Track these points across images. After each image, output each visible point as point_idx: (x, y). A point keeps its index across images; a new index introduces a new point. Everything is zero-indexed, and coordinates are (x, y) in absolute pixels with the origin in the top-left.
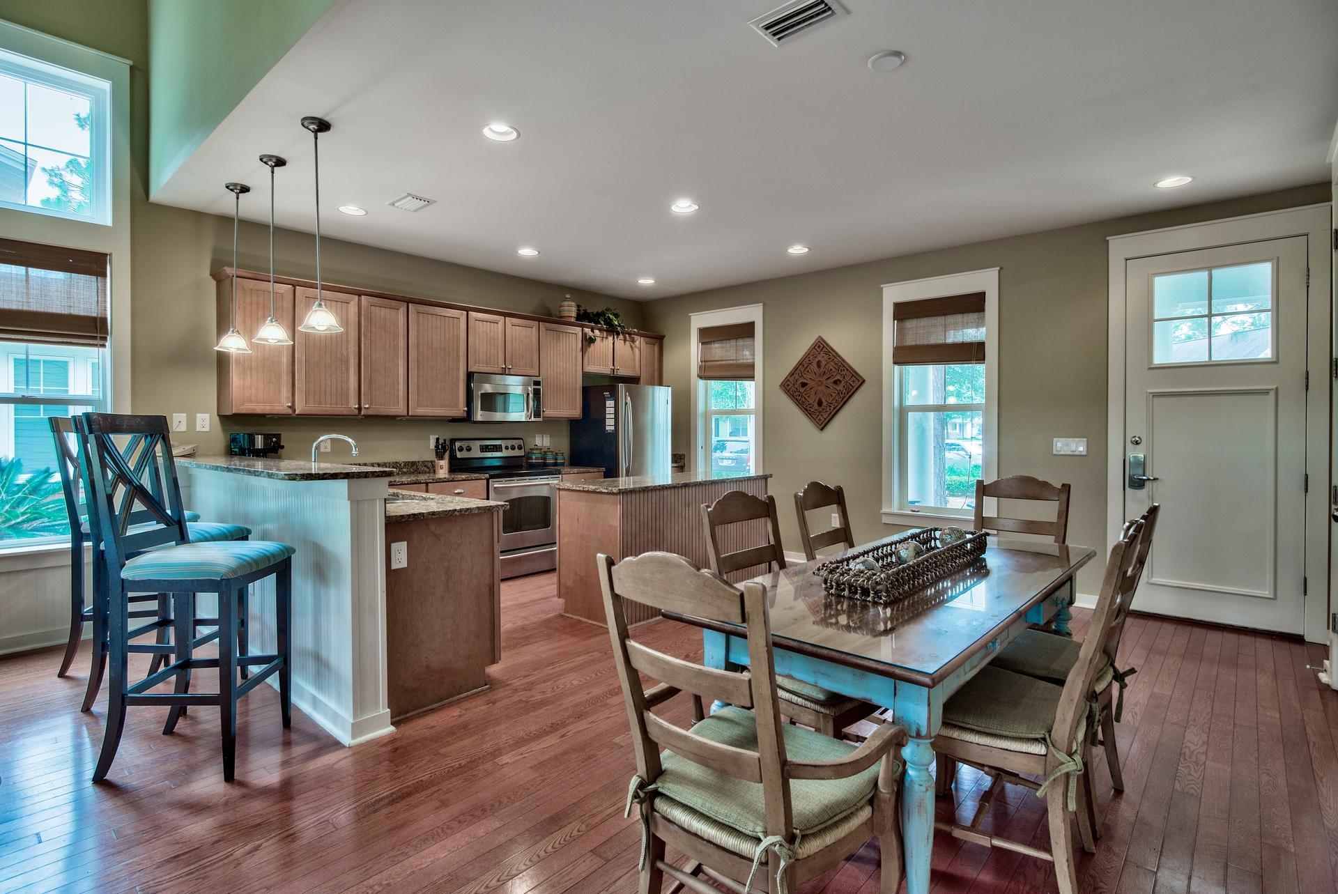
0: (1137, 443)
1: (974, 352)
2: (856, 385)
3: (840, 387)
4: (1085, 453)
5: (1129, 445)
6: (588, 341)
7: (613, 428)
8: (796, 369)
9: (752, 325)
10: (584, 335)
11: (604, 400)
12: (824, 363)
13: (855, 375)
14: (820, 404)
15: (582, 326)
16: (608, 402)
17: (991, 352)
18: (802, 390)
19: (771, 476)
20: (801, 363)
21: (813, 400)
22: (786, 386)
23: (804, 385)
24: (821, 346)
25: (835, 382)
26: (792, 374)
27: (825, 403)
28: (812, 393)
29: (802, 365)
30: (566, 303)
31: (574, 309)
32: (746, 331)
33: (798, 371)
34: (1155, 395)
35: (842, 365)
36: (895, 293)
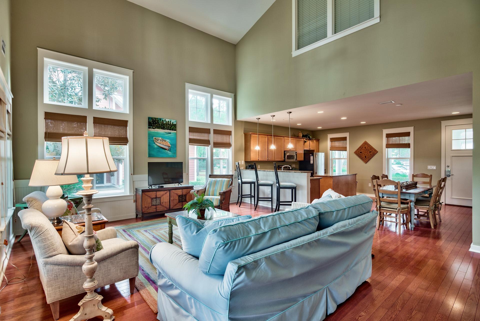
0: (448, 167)
1: (407, 146)
2: (376, 153)
3: (371, 153)
4: (435, 169)
5: (446, 167)
6: (305, 142)
7: (313, 163)
8: (359, 148)
9: (346, 137)
10: (304, 140)
11: (310, 156)
12: (367, 147)
13: (375, 150)
14: (366, 157)
15: (304, 139)
16: (311, 157)
17: (412, 146)
18: (360, 154)
19: (357, 174)
20: (360, 147)
21: (364, 156)
22: (356, 153)
23: (361, 152)
24: (366, 143)
25: (370, 152)
26: (358, 150)
27: (367, 157)
28: (363, 155)
29: (361, 148)
30: (300, 133)
31: (302, 135)
32: (345, 139)
33: (359, 149)
34: (453, 156)
35: (372, 148)
36: (386, 131)
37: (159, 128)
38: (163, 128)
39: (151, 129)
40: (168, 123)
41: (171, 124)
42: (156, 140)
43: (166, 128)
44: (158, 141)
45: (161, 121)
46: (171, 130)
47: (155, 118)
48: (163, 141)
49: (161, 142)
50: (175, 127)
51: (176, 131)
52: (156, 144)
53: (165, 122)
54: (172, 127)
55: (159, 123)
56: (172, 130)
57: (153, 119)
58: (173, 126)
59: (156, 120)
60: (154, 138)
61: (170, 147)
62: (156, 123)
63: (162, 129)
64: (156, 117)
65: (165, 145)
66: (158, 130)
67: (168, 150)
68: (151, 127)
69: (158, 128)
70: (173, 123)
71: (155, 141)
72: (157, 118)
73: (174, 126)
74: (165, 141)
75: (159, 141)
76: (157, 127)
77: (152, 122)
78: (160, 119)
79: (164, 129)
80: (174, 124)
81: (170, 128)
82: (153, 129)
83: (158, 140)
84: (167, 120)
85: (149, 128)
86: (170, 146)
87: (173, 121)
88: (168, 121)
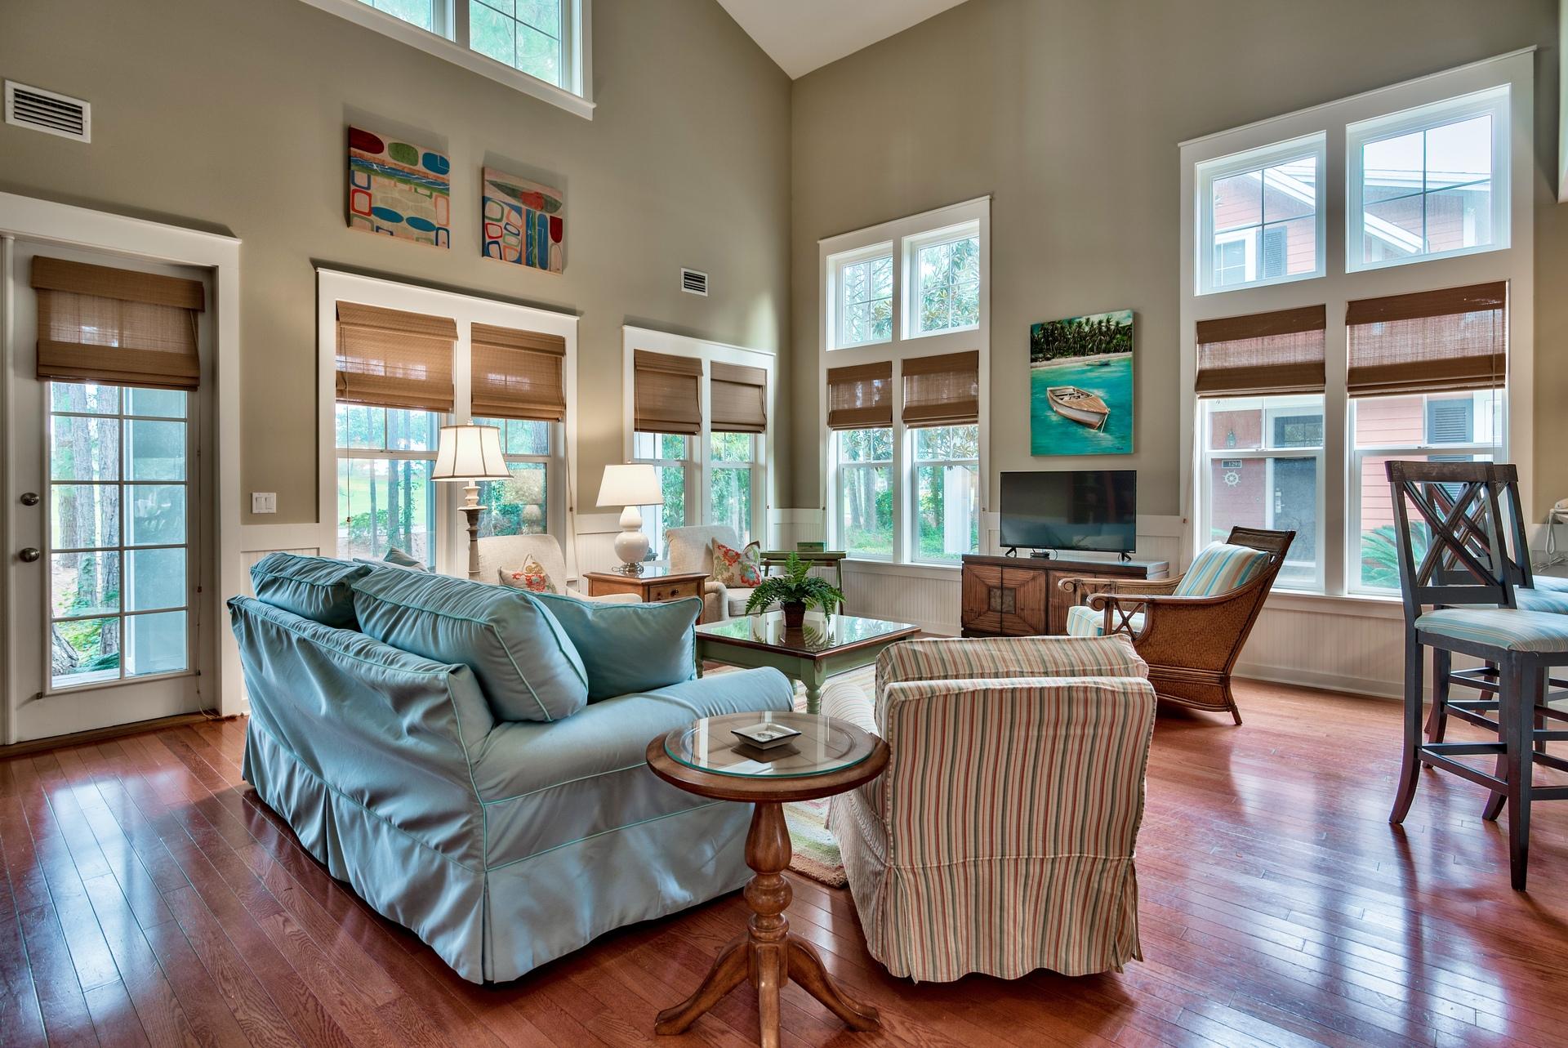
37: (1062, 353)
38: (1082, 351)
39: (1038, 363)
40: (1100, 329)
41: (1112, 327)
42: (1055, 398)
43: (1092, 350)
44: (1062, 399)
45: (1074, 326)
46: (1109, 352)
47: (1053, 323)
48: (1079, 397)
49: (1075, 400)
50: (1125, 338)
51: (1131, 350)
52: (1056, 412)
53: (1087, 329)
54: (1114, 338)
55: (1064, 338)
56: (1116, 351)
57: (1045, 329)
58: (1118, 336)
59: (1056, 329)
60: (1048, 393)
61: (1105, 414)
62: (1055, 340)
63: (1075, 354)
64: (1056, 318)
65: (1087, 411)
66: (1063, 360)
67: (1099, 428)
68: (1041, 355)
69: (1063, 355)
70: (1118, 323)
71: (1051, 402)
72: (1059, 322)
73: (1125, 334)
74: (1088, 396)
75: (1066, 398)
76: (1059, 353)
77: (1044, 337)
78: (1070, 322)
79: (1084, 355)
80: (1124, 327)
81: (1108, 343)
82: (1045, 362)
83: (1061, 396)
84: (1095, 319)
85: (1033, 360)
86: (1107, 411)
87: (1123, 318)
88: (1100, 322)
